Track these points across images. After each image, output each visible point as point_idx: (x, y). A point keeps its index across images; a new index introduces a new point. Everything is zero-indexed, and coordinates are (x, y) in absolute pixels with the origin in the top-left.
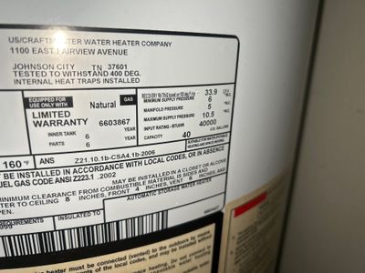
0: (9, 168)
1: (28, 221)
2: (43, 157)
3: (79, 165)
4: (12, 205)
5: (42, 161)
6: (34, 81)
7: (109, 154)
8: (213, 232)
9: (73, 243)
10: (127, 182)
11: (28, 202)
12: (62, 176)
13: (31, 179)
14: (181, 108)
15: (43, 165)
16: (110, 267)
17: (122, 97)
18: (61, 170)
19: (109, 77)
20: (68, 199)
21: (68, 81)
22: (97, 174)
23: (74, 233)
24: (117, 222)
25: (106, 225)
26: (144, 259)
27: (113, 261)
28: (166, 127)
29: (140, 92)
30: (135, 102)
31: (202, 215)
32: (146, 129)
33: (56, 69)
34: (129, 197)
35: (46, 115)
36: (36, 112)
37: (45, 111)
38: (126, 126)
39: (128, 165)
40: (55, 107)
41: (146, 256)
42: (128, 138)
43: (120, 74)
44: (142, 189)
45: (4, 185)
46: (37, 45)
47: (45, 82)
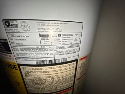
0: (37, 48)
1: (40, 58)
2: (43, 46)
3: (50, 48)
4: (38, 55)
6: (41, 31)
7: (56, 46)
8: (76, 63)
9: (48, 63)
10: (59, 52)
11: (40, 54)
13: (41, 50)
14: (70, 37)
15: (43, 48)
17: (58, 35)
18: (46, 49)
19: (56, 31)
20: (48, 55)
21: (48, 31)
22: (53, 50)
23: (49, 61)
24: (57, 60)
25: (55, 60)
27: (56, 67)
28: (67, 41)
29: (62, 34)
30: (61, 36)
31: (74, 59)
32: (63, 41)
33: (45, 29)
34: (59, 55)
35: (44, 38)
36: (42, 37)
38: (59, 41)
39: (59, 49)
42: (59, 43)
43: (58, 30)
44: (62, 53)
45: (36, 51)
46: (42, 24)
47: (43, 31)
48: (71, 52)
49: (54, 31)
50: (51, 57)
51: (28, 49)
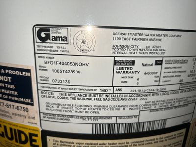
0: (102, 92)
1: (105, 117)
2: (117, 88)
3: (132, 93)
4: (100, 109)
5: (116, 90)
6: (120, 53)
7: (146, 88)
8: (184, 133)
9: (122, 131)
10: (151, 103)
11: (107, 108)
12: (124, 97)
13: (110, 98)
14: (181, 67)
15: (117, 92)
16: (136, 145)
17: (156, 61)
18: (124, 94)
19: (153, 51)
20: (124, 109)
21: (134, 53)
22: (139, 98)
23: (124, 125)
24: (144, 123)
25: (139, 123)
26: (152, 143)
27: (138, 142)
28: (172, 77)
29: (165, 59)
30: (161, 64)
31: (182, 123)
32: (164, 77)
33: (130, 47)
34: (151, 111)
35: (121, 68)
36: (118, 67)
37: (122, 66)
38: (156, 75)
39: (153, 95)
40: (127, 65)
41: (153, 142)
42: (155, 81)
43: (157, 50)
44: (157, 107)
45: (98, 99)
46: (124, 36)
47: (125, 53)
48: (177, 104)
49: (149, 52)
50: (130, 117)
51: (79, 95)
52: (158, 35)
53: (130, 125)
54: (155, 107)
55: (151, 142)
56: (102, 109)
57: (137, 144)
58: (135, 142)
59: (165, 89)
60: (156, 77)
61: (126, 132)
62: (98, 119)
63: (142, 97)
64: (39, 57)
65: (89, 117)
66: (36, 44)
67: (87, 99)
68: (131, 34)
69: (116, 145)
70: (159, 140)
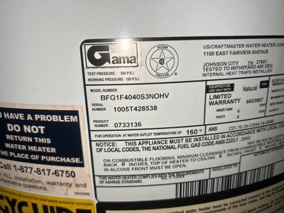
0: (190, 135)
1: (194, 172)
2: (211, 126)
3: (232, 131)
4: (187, 161)
5: (210, 130)
6: (214, 74)
7: (248, 123)
9: (218, 188)
10: (255, 143)
11: (197, 158)
12: (220, 139)
13: (201, 142)
15: (210, 132)
16: (237, 206)
17: (262, 82)
18: (220, 135)
19: (257, 69)
20: (221, 156)
21: (233, 73)
22: (240, 138)
23: (220, 180)
24: (246, 172)
25: (240, 174)
27: (239, 202)
28: (281, 103)
29: (272, 78)
30: (267, 86)
32: (271, 104)
33: (228, 65)
34: (256, 154)
35: (216, 97)
36: (212, 94)
37: (217, 94)
38: (261, 103)
39: (258, 131)
40: (223, 91)
41: (258, 198)
42: (261, 111)
43: (262, 66)
44: (263, 148)
45: (184, 146)
46: (219, 50)
47: (221, 74)
49: (252, 70)
50: (229, 166)
51: (155, 143)
52: (264, 45)
53: (229, 177)
54: (261, 148)
55: (255, 199)
56: (189, 160)
57: (238, 204)
58: (235, 202)
59: (272, 121)
60: (261, 105)
61: (223, 189)
62: (183, 176)
63: (243, 136)
64: (92, 91)
65: (172, 174)
66: (86, 71)
67: (168, 147)
68: (229, 46)
69: (209, 211)
70: (265, 195)
